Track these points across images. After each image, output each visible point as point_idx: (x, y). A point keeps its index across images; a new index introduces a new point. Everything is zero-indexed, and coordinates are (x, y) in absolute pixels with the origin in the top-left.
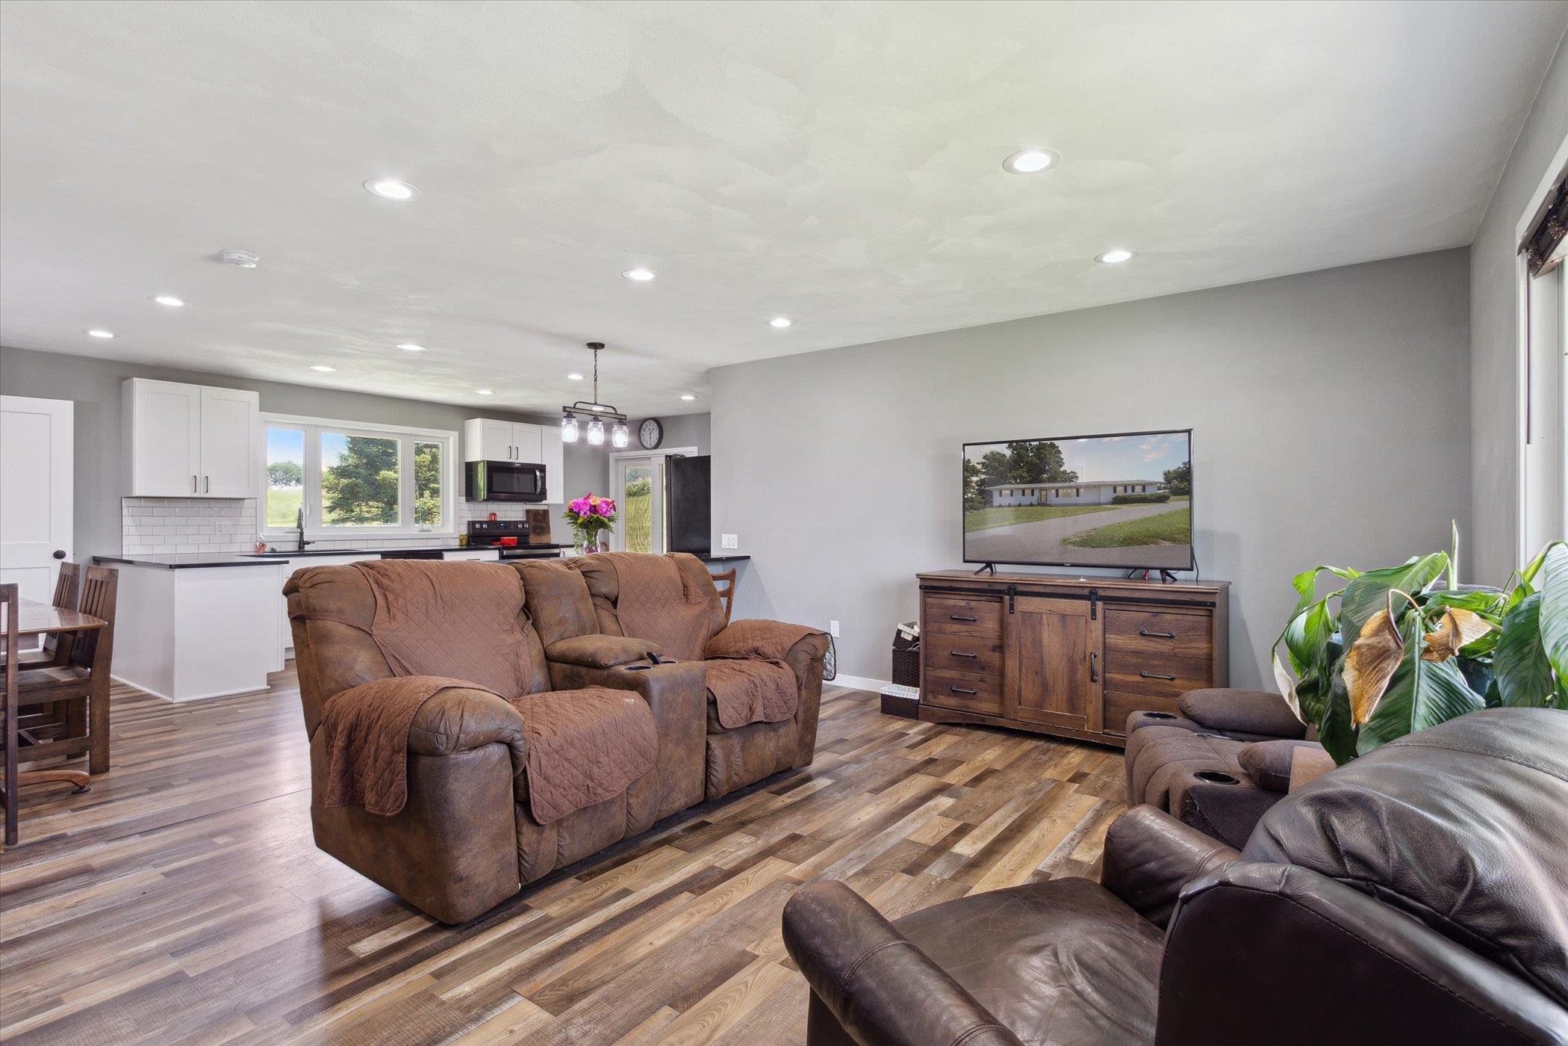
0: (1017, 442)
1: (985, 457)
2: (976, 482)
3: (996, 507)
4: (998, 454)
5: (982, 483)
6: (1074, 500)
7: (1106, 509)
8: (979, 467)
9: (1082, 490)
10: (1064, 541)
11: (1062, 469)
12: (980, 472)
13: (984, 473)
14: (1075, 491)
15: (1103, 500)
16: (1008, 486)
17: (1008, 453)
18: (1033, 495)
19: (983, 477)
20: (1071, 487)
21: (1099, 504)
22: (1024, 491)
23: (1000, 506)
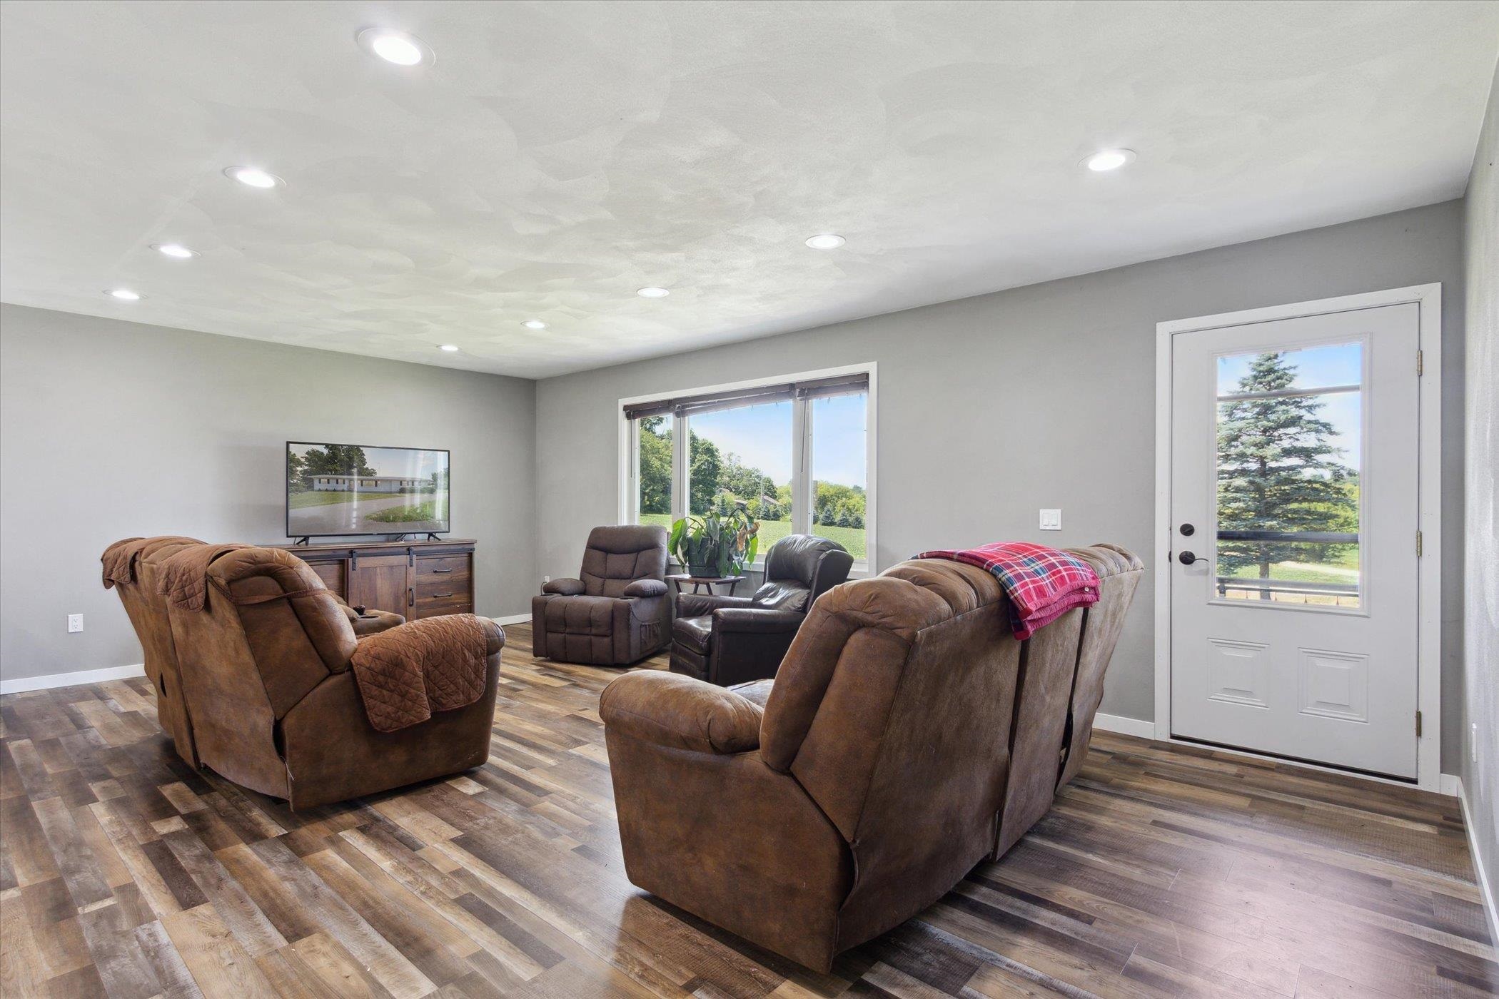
0: (333, 445)
1: (307, 453)
2: (301, 471)
3: (316, 491)
4: (318, 451)
5: (305, 472)
6: (374, 489)
7: (395, 496)
8: (303, 460)
9: (379, 482)
10: (368, 517)
11: (365, 467)
12: (304, 464)
13: (306, 465)
14: (374, 482)
15: (393, 489)
16: (325, 476)
17: (325, 451)
18: (344, 483)
19: (306, 468)
20: (372, 480)
21: (391, 492)
22: (337, 481)
23: (320, 490)
